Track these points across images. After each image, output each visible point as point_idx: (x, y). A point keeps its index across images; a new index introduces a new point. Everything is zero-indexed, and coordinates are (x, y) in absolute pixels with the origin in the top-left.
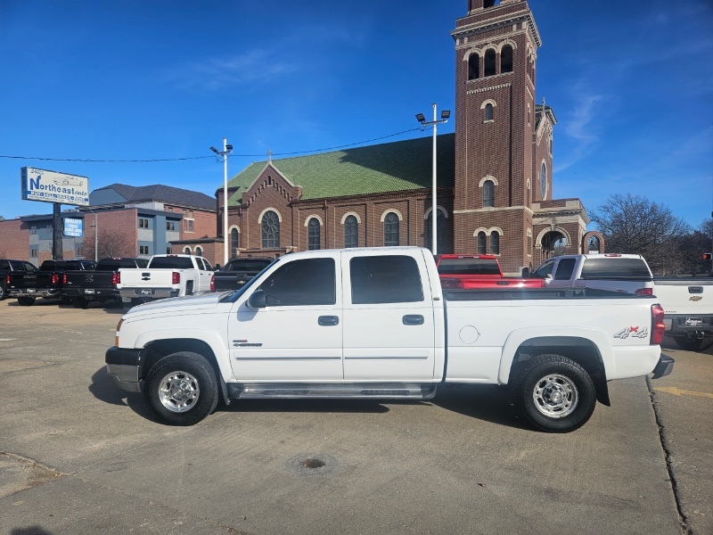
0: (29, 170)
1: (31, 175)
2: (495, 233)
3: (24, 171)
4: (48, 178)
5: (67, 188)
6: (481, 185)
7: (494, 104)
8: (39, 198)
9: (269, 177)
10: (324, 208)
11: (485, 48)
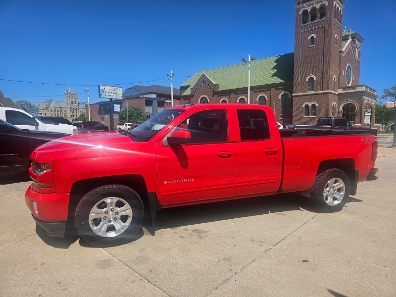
0: (101, 86)
1: (102, 88)
2: (313, 106)
3: (99, 86)
4: (107, 89)
5: (114, 92)
6: (307, 80)
7: (315, 36)
8: (105, 97)
9: (203, 80)
10: (229, 95)
11: (311, 7)
